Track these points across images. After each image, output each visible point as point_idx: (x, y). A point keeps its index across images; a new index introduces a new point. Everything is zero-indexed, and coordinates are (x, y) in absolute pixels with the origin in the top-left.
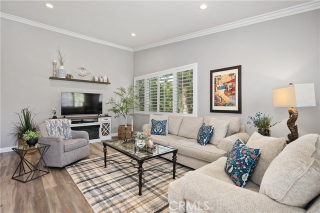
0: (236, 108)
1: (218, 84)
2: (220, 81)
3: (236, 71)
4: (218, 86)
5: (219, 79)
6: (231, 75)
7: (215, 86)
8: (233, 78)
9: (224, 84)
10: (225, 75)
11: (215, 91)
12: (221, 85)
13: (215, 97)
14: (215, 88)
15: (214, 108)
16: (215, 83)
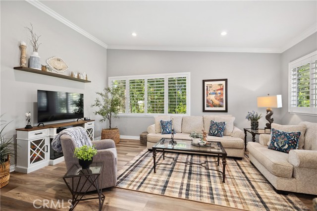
0: (224, 109)
1: (209, 91)
2: (211, 89)
3: (223, 83)
4: (209, 92)
5: (210, 87)
6: (220, 85)
7: (207, 92)
8: (222, 87)
9: (214, 91)
10: (215, 85)
11: (207, 96)
12: (212, 91)
13: (207, 100)
14: (207, 94)
15: (206, 109)
16: (207, 90)
